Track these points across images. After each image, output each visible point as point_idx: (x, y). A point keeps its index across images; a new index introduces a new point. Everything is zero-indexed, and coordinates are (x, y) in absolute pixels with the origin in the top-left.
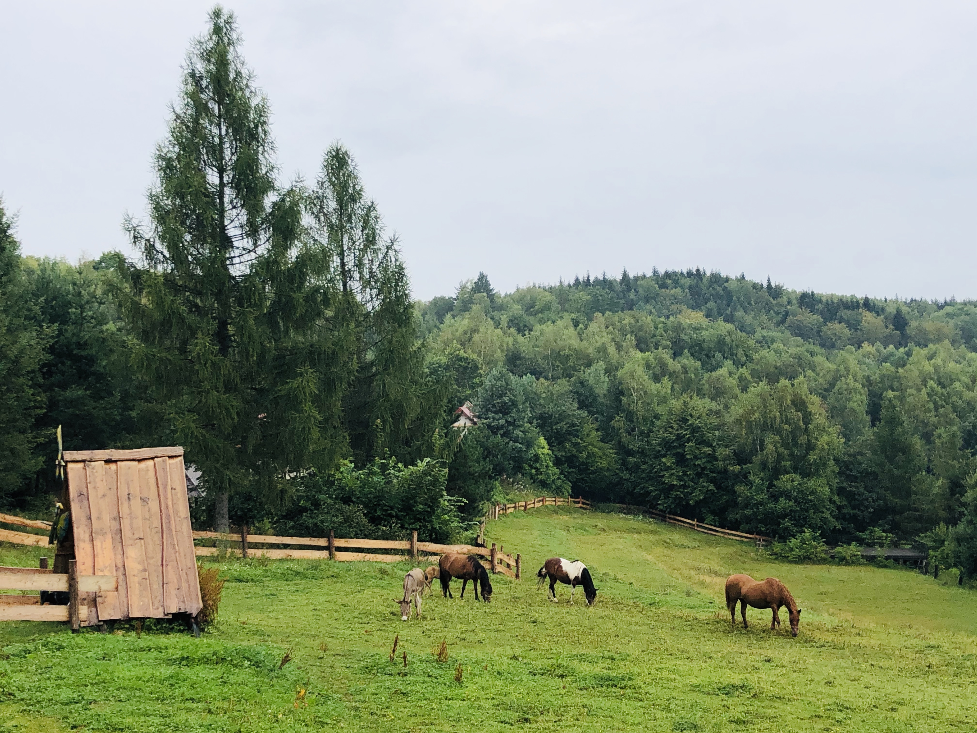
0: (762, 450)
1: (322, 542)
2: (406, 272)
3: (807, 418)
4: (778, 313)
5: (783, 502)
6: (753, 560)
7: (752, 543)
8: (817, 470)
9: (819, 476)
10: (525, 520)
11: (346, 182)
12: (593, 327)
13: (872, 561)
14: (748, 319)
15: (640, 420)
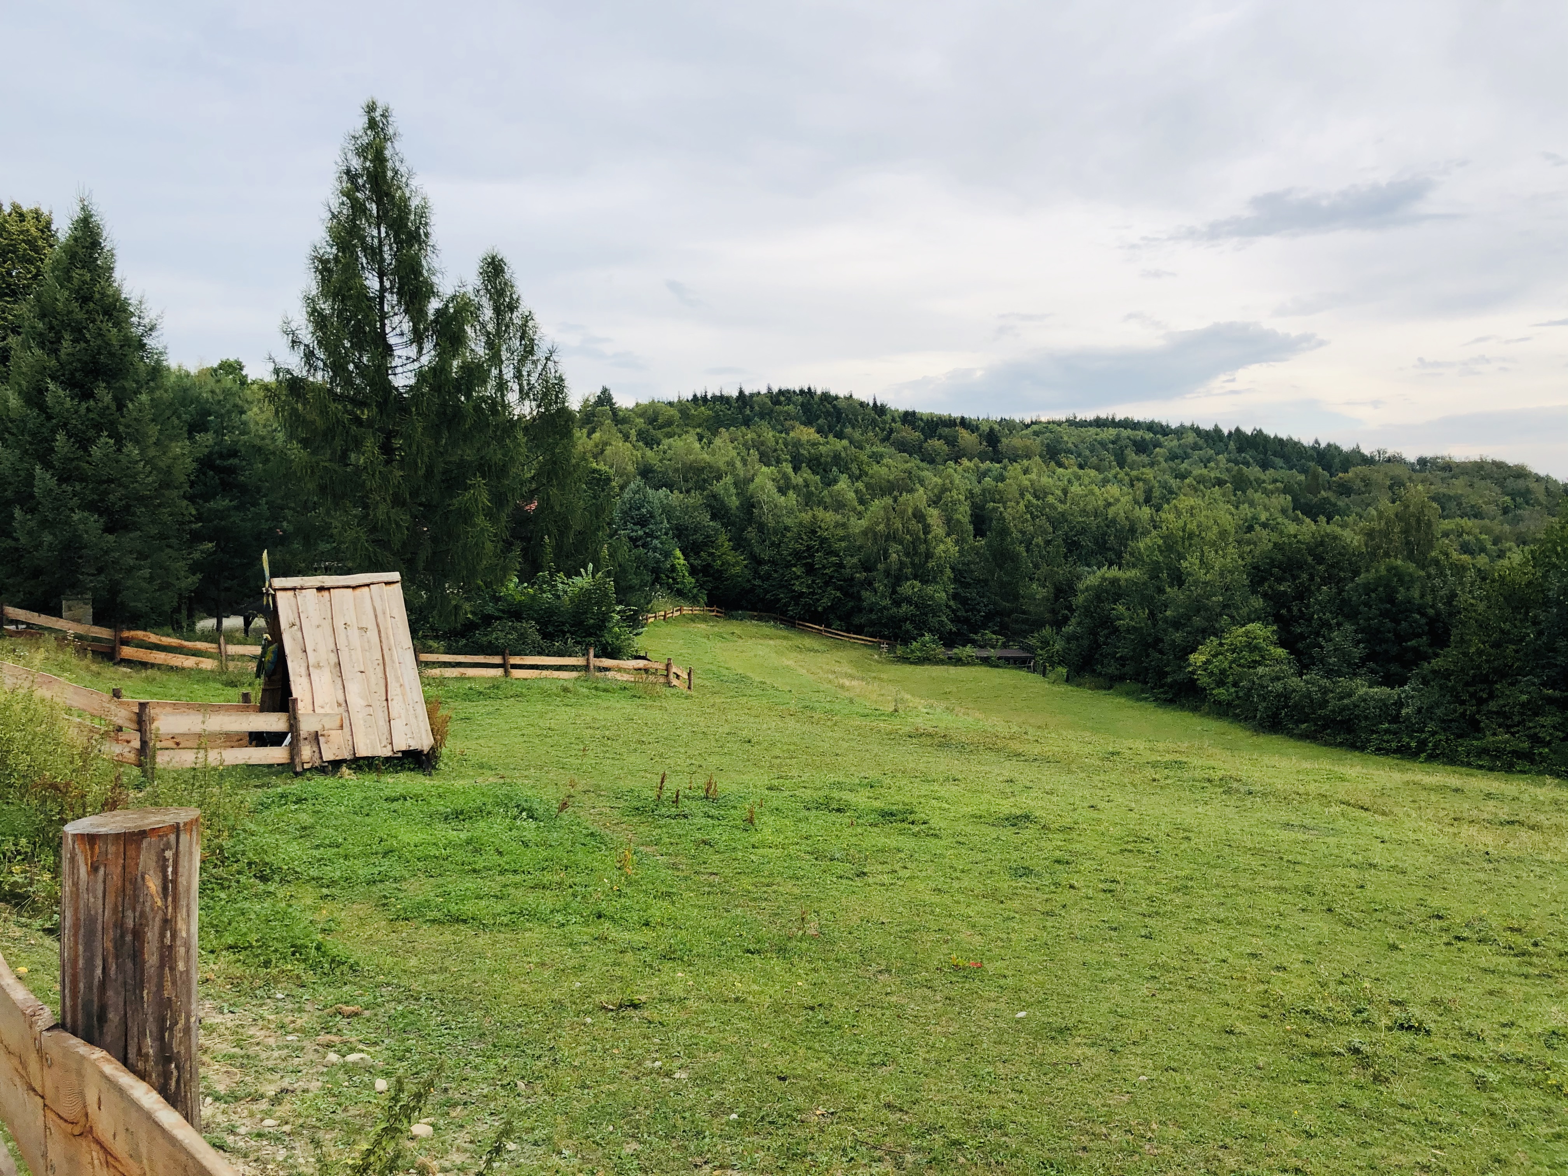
0: (885, 559)
1: (497, 660)
2: (566, 383)
3: (927, 529)
4: (883, 430)
5: (904, 607)
6: (878, 662)
7: (877, 647)
8: (934, 578)
9: (937, 583)
10: (665, 629)
11: (503, 290)
12: (718, 441)
13: (986, 661)
14: (857, 435)
15: (771, 531)
